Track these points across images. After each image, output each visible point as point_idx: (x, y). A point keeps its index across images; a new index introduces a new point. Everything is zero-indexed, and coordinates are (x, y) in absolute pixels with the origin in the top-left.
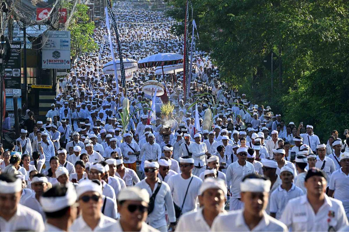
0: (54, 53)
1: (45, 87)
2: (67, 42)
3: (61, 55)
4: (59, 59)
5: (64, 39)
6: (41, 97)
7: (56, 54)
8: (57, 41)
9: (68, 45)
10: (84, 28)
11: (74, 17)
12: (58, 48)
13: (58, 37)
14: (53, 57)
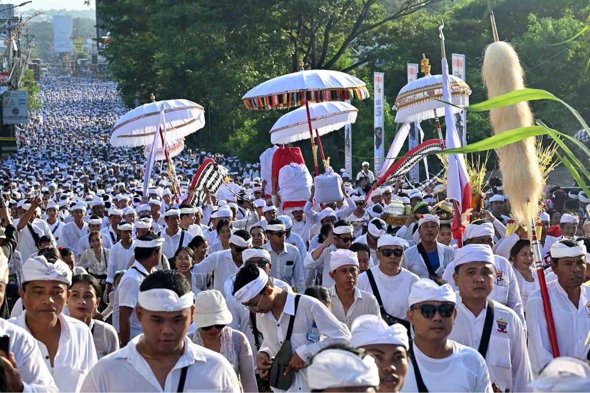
0: (13, 110)
1: (6, 139)
2: (25, 100)
3: (20, 112)
4: (18, 115)
5: (21, 98)
6: (4, 148)
7: (16, 111)
8: (16, 100)
9: (25, 103)
10: (30, 90)
11: (22, 80)
12: (16, 105)
13: (17, 96)
14: (13, 113)
